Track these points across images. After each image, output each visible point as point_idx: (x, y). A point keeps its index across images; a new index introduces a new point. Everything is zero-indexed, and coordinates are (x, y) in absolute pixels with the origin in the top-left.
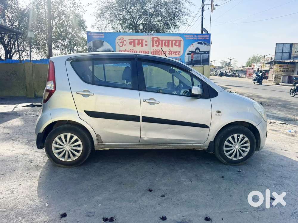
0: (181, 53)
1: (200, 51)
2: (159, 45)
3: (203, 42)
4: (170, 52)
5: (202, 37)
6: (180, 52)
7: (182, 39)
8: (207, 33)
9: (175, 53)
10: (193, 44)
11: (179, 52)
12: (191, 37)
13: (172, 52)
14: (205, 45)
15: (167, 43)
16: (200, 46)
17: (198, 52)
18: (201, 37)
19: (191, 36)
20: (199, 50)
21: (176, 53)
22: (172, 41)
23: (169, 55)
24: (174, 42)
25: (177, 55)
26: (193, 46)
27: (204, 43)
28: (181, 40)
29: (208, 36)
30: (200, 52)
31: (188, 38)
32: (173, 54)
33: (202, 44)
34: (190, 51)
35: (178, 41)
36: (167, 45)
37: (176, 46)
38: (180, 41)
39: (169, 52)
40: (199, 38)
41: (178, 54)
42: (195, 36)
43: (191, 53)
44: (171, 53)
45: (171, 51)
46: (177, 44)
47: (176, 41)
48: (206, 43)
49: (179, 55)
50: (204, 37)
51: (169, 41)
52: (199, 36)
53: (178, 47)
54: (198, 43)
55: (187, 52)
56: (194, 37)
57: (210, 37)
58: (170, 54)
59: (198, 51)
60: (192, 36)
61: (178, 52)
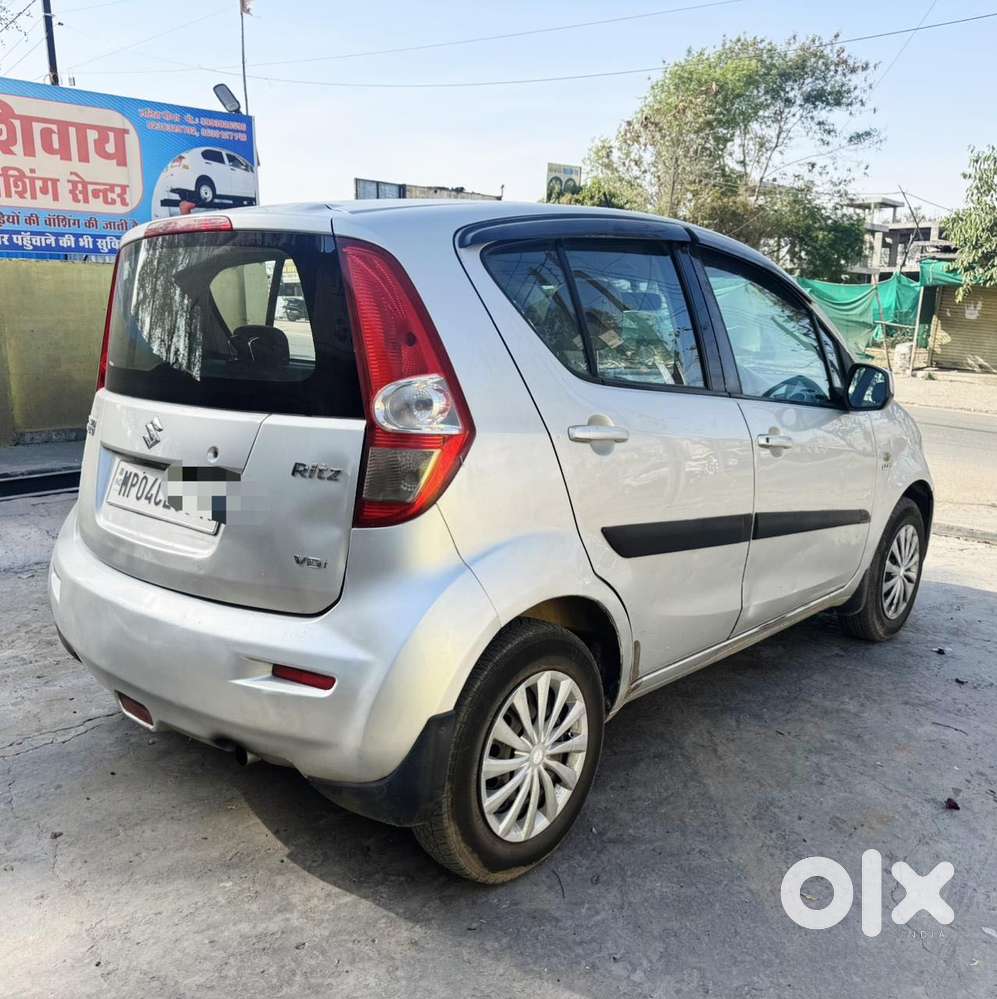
0: (134, 196)
1: (218, 192)
2: (15, 143)
3: (224, 153)
4: (80, 186)
5: (220, 129)
6: (128, 189)
7: (128, 125)
8: (238, 111)
9: (104, 192)
10: (181, 158)
11: (124, 188)
12: (172, 122)
13: (90, 188)
14: (237, 166)
15: (55, 138)
16: (214, 170)
17: (209, 196)
18: (215, 128)
19: (168, 116)
20: (213, 189)
21: (110, 195)
22: (82, 129)
23: (76, 199)
24: (92, 135)
25: (113, 202)
26: (186, 167)
27: (227, 155)
28: (126, 131)
29: (243, 127)
30: (215, 196)
31: (159, 126)
32: (96, 194)
33: (222, 161)
34: (173, 191)
35: (111, 135)
36: (56, 145)
37: (107, 156)
38: (121, 133)
39: (74, 184)
40: (205, 132)
41: (118, 200)
42: (188, 117)
43: (176, 197)
44: (85, 192)
45: (85, 184)
46: (110, 148)
47: (103, 131)
48: (241, 159)
49: (124, 203)
50: (224, 130)
51: (63, 126)
52: (205, 121)
53: (114, 161)
54: (207, 155)
55: (161, 192)
56: (183, 122)
57: (250, 132)
58: (80, 197)
59: (206, 193)
60: (177, 117)
61: (118, 190)
